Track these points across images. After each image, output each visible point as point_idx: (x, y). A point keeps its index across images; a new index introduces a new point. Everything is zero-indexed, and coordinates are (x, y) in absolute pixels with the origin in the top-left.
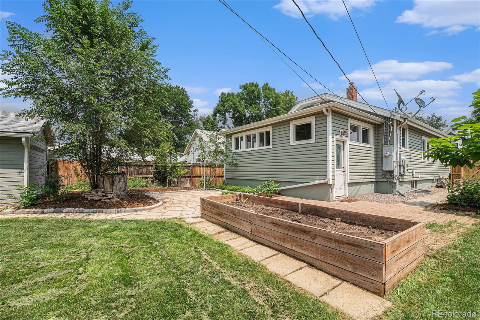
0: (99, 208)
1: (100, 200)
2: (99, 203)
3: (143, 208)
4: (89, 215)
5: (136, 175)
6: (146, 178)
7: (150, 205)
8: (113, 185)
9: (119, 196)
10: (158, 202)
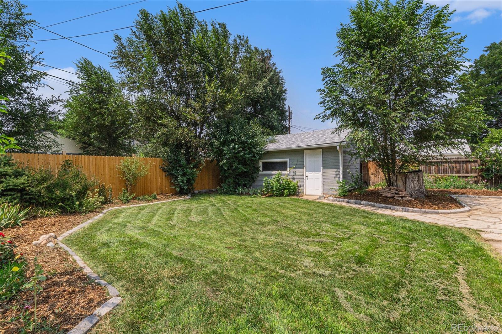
0: (389, 204)
1: (393, 197)
2: (391, 200)
3: (436, 211)
4: (378, 209)
5: (451, 173)
6: (466, 177)
7: (448, 209)
8: (406, 184)
9: (412, 195)
10: (463, 207)
